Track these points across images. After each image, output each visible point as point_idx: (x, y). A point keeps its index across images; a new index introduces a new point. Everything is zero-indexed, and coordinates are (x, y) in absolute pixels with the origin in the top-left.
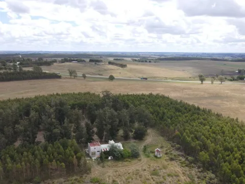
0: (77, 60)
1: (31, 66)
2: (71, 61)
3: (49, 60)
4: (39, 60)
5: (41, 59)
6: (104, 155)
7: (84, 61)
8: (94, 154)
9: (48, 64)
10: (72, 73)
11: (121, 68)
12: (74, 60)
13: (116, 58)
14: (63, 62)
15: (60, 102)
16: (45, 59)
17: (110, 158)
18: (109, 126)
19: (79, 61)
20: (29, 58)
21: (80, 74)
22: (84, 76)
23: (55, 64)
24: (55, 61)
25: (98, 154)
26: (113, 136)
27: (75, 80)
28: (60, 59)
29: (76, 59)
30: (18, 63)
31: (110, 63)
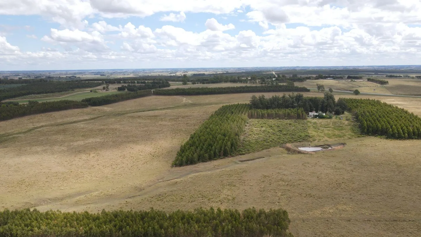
1: (286, 82)
2: (325, 78)
3: (303, 76)
4: (293, 76)
5: (295, 75)
6: (315, 117)
8: (311, 116)
9: (301, 80)
10: (321, 88)
12: (330, 77)
13: (389, 74)
14: (317, 78)
15: (299, 95)
16: (299, 76)
17: (317, 117)
18: (321, 105)
19: (334, 78)
20: (284, 75)
21: (327, 89)
22: (331, 91)
23: (308, 80)
24: (309, 78)
25: (312, 116)
26: (323, 111)
27: (321, 94)
28: (314, 76)
29: (332, 76)
30: (274, 79)
31: (369, 80)
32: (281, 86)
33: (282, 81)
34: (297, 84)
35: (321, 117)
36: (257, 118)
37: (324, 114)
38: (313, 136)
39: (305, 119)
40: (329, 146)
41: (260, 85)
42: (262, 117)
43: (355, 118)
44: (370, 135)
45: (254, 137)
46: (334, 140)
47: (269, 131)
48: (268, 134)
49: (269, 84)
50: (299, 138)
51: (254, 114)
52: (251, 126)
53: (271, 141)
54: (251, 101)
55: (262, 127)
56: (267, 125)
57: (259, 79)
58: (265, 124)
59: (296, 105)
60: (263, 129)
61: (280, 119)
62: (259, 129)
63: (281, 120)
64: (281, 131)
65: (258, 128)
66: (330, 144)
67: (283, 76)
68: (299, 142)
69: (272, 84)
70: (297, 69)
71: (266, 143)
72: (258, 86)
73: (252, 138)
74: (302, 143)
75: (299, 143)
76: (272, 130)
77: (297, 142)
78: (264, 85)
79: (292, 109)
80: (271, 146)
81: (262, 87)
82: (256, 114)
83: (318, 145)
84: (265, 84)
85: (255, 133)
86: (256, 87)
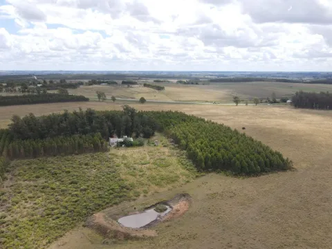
0: (107, 82)
1: (56, 89)
2: (100, 83)
3: (74, 81)
4: (61, 82)
5: (63, 81)
6: (119, 145)
7: (116, 83)
8: (113, 144)
9: (74, 86)
10: (101, 96)
11: (157, 91)
12: (103, 82)
13: (157, 80)
14: (90, 84)
16: (68, 82)
17: (123, 146)
18: (125, 127)
19: (109, 83)
21: (109, 97)
22: (114, 99)
23: (81, 86)
24: (82, 84)
25: (116, 144)
26: (129, 135)
27: (103, 103)
28: (87, 81)
30: (39, 85)
31: (145, 85)
32: (51, 95)
33: (51, 88)
34: (71, 92)
35: (129, 145)
36: (26, 157)
37: (132, 140)
38: (132, 186)
39: (107, 150)
40: (165, 203)
41: (21, 94)
42: (35, 154)
43: (173, 142)
44: (210, 172)
45: (25, 208)
46: (166, 189)
47: (54, 186)
48: (52, 195)
49: (33, 92)
50: (111, 194)
51: (20, 150)
52: (15, 178)
53: (63, 214)
54: (12, 125)
55: (38, 177)
56: (46, 172)
57: (18, 85)
58: (43, 168)
59: (88, 128)
60: (41, 181)
61: (66, 154)
62: (32, 183)
63: (70, 157)
64: (76, 183)
65: (30, 180)
66: (165, 199)
67: (51, 82)
68: (116, 204)
69: (39, 92)
70: (62, 73)
71: (53, 220)
72: (19, 95)
73: (21, 212)
74: (120, 206)
75: (115, 206)
76: (58, 183)
77: (111, 206)
78: (26, 94)
79: (84, 136)
80: (64, 230)
81: (24, 97)
82: (22, 150)
83: (149, 206)
84: (28, 92)
85: (26, 196)
86: (16, 97)
